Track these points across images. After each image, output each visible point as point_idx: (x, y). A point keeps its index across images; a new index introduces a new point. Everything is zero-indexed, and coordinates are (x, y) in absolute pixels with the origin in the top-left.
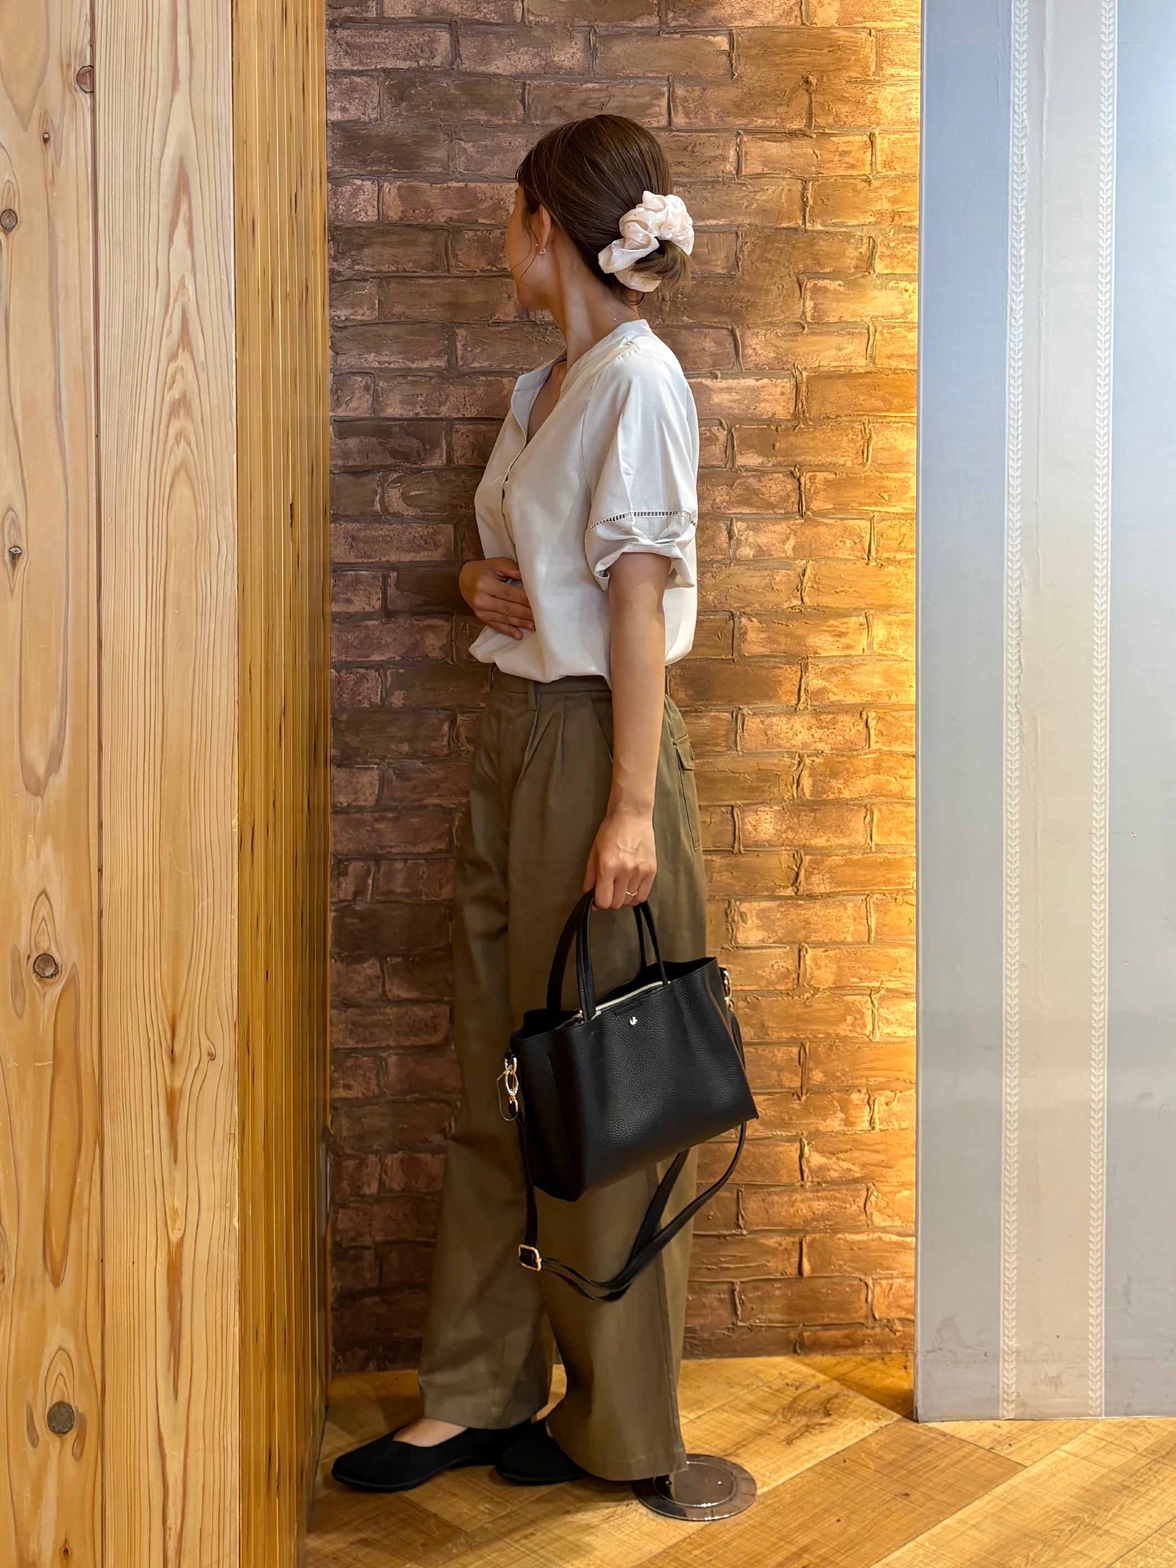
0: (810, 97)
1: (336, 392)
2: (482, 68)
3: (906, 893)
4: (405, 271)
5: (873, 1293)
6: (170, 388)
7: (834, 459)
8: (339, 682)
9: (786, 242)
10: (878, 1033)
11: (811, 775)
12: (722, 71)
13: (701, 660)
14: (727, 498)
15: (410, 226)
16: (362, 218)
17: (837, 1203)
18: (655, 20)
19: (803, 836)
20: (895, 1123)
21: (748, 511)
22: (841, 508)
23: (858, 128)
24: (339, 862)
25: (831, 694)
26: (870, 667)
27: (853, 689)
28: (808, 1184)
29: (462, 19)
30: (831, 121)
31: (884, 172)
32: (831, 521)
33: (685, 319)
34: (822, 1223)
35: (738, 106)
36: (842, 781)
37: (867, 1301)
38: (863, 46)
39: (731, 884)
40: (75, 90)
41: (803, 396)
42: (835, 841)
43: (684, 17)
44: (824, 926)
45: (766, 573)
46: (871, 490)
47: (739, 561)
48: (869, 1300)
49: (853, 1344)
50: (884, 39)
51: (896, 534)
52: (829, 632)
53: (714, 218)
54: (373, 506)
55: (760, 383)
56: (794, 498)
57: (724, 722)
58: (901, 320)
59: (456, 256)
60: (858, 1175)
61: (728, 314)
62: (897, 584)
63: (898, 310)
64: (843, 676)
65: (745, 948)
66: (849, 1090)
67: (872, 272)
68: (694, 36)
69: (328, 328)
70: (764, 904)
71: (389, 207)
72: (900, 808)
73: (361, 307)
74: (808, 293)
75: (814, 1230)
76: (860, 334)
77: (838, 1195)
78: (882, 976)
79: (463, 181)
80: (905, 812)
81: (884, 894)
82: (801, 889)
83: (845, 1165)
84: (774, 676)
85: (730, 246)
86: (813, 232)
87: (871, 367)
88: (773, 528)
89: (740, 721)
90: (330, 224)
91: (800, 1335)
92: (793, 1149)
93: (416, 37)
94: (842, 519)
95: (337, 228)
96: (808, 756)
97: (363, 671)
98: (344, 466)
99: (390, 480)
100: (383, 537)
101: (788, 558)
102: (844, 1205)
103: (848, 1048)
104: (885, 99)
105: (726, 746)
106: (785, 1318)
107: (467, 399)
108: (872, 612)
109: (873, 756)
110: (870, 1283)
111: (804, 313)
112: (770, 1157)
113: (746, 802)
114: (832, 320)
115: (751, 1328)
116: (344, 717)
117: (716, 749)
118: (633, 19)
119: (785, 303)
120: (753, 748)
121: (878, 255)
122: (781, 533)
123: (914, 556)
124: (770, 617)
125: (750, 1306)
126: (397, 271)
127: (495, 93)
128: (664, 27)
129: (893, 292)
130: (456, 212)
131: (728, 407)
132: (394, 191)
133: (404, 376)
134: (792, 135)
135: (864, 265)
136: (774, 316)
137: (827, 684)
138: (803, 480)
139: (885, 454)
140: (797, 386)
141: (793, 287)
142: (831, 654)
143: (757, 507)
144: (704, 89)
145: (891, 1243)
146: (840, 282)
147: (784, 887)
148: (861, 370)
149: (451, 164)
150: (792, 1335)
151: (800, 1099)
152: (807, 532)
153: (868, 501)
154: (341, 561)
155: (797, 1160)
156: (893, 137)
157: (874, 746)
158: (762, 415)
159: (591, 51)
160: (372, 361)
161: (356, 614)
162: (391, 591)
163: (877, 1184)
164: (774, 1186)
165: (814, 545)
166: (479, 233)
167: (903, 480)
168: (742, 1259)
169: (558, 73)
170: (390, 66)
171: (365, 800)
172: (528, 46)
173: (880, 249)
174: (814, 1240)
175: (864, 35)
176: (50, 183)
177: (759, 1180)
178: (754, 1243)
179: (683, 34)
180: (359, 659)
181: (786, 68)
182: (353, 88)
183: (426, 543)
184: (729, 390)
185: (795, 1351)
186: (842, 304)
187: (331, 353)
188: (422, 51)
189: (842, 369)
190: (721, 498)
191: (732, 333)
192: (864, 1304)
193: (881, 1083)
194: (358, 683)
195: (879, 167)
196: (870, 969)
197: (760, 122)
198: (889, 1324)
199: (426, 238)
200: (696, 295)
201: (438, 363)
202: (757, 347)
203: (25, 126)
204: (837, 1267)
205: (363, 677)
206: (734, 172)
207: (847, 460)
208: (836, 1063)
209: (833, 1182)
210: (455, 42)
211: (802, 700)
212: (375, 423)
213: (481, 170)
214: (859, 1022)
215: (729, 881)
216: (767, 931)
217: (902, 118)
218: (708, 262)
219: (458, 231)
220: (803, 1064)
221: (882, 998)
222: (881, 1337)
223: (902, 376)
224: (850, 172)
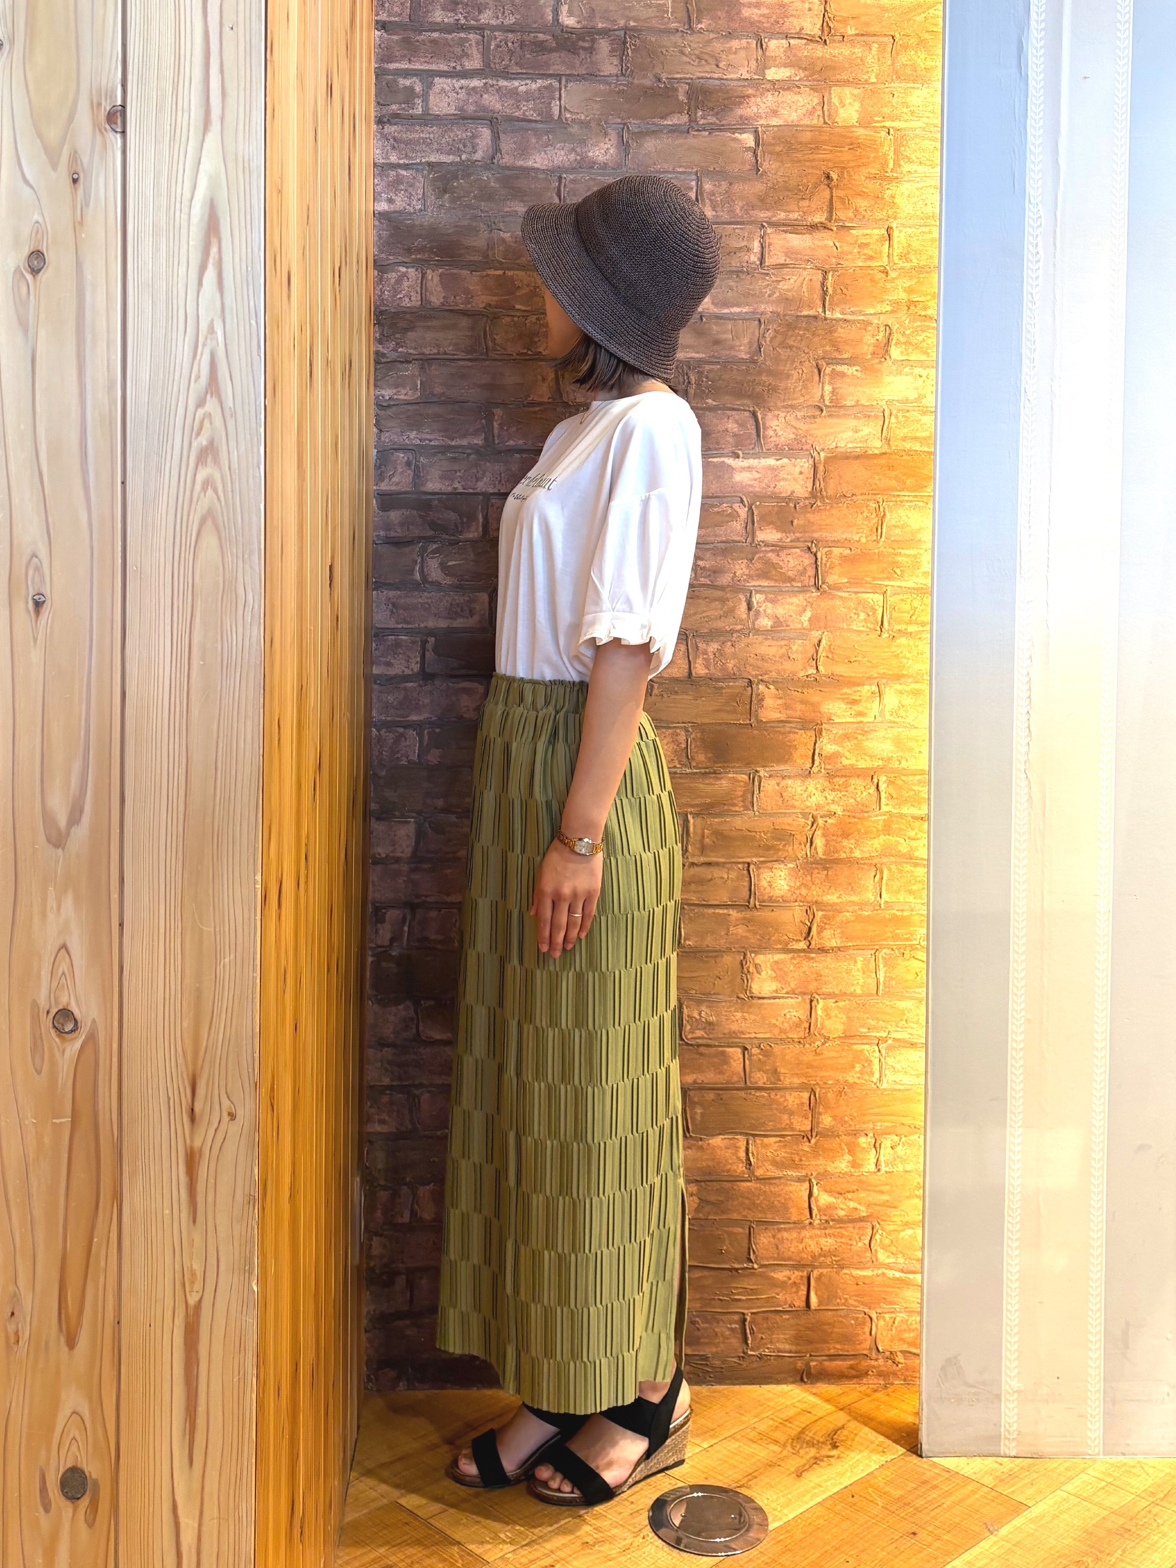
0: (832, 192)
1: (380, 467)
2: (520, 163)
3: (913, 948)
4: (445, 353)
5: (877, 1326)
6: (198, 434)
7: (849, 536)
8: (379, 738)
9: (806, 329)
10: (885, 1081)
11: (824, 835)
12: (748, 167)
13: (720, 724)
14: (747, 572)
15: (451, 311)
16: (406, 303)
17: (843, 1240)
18: (685, 118)
19: (815, 893)
20: (900, 1166)
21: (766, 584)
22: (855, 582)
23: (877, 221)
24: (377, 910)
25: (843, 758)
26: (881, 733)
27: (865, 754)
28: (817, 1222)
29: (502, 116)
30: (851, 215)
31: (901, 264)
32: (847, 594)
33: (710, 401)
34: (829, 1258)
35: (762, 199)
36: (853, 841)
37: (871, 1334)
38: (882, 144)
39: (746, 937)
40: (106, 130)
41: (820, 474)
42: (845, 898)
43: (713, 115)
44: (834, 978)
45: (783, 643)
46: (885, 565)
47: (757, 632)
48: (873, 1332)
49: (857, 1375)
50: (902, 138)
51: (907, 607)
52: (843, 699)
53: (738, 305)
54: (412, 574)
55: (779, 462)
56: (811, 572)
57: (742, 784)
58: (915, 404)
59: (494, 340)
60: (864, 1214)
61: (750, 397)
62: (908, 655)
63: (912, 395)
64: (855, 742)
65: (760, 998)
66: (856, 1134)
67: (888, 358)
68: (721, 134)
69: (373, 406)
70: (778, 957)
71: (431, 293)
72: (908, 868)
73: (404, 388)
74: (827, 378)
75: (821, 1266)
76: (876, 417)
77: (845, 1233)
78: (889, 1027)
79: (501, 269)
80: (913, 872)
81: (892, 950)
82: (813, 943)
83: (852, 1204)
84: (789, 741)
85: (753, 333)
86: (832, 320)
87: (886, 449)
88: (790, 600)
89: (756, 783)
90: (376, 307)
91: (807, 1365)
92: (803, 1188)
93: (460, 133)
94: (856, 593)
95: (382, 313)
96: (821, 817)
97: (401, 730)
98: (386, 537)
99: (429, 551)
100: (422, 604)
101: (804, 629)
102: (850, 1242)
103: (856, 1095)
104: (902, 194)
105: (743, 806)
106: (794, 1348)
107: (503, 475)
108: (884, 681)
109: (883, 817)
110: (874, 1316)
111: (822, 396)
112: (780, 1195)
113: (762, 859)
114: (849, 403)
115: (760, 1357)
116: (383, 773)
117: (733, 809)
118: (664, 117)
119: (805, 387)
120: (769, 808)
121: (894, 341)
122: (798, 605)
123: (928, 627)
124: (785, 684)
125: (760, 1335)
126: (438, 353)
127: (533, 186)
128: (692, 124)
129: (909, 377)
130: (495, 298)
131: (749, 485)
132: (436, 279)
133: (443, 453)
134: (814, 227)
135: (881, 351)
136: (795, 399)
137: (840, 749)
138: (819, 555)
139: (898, 531)
140: (815, 467)
141: (812, 372)
142: (844, 720)
143: (776, 581)
144: (731, 184)
145: (895, 1279)
146: (858, 368)
147: (797, 941)
148: (876, 452)
149: (490, 253)
150: (800, 1364)
151: (809, 1141)
152: (822, 604)
153: (881, 576)
154: (382, 626)
155: (807, 1199)
156: (909, 231)
157: (884, 808)
158: (781, 493)
159: (624, 146)
160: (413, 437)
161: (395, 677)
162: (429, 655)
163: (881, 1223)
164: (784, 1223)
165: (829, 617)
166: (516, 319)
167: (915, 556)
168: (753, 1292)
169: (593, 167)
170: (434, 160)
171: (402, 852)
172: (565, 142)
173: (895, 337)
174: (821, 1275)
175: (883, 134)
176: (79, 224)
177: (769, 1217)
178: (763, 1276)
179: (711, 131)
180: (398, 719)
181: (808, 164)
182: (398, 181)
183: (462, 611)
184: (749, 469)
185: (802, 1380)
186: (859, 389)
187: (375, 430)
188: (465, 146)
189: (858, 450)
190: (741, 572)
191: (754, 414)
192: (868, 1336)
193: (887, 1127)
194: (397, 741)
195: (896, 259)
196: (878, 1019)
197: (783, 215)
198: (891, 1357)
199: (465, 322)
200: (720, 379)
201: (476, 442)
202: (777, 428)
203: (54, 166)
204: (843, 1301)
205: (402, 735)
206: (758, 263)
207: (861, 537)
208: (844, 1108)
209: (840, 1221)
210: (496, 137)
211: (816, 763)
212: (415, 496)
213: (519, 258)
214: (867, 1070)
215: (744, 934)
216: (780, 982)
217: (918, 213)
218: (732, 348)
219: (496, 317)
220: (813, 1107)
221: (889, 1048)
222: (885, 1369)
223: (915, 457)
224: (869, 263)
